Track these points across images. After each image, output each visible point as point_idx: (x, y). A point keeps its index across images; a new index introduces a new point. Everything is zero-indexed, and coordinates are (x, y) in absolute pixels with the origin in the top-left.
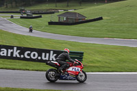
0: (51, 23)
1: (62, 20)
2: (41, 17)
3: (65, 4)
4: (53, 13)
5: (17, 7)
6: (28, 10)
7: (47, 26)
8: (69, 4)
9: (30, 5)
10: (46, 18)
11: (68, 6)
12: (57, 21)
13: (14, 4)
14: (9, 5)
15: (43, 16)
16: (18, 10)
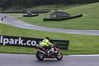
0: (45, 20)
1: (53, 17)
2: (38, 15)
3: (55, 6)
4: (47, 12)
5: (20, 8)
6: (29, 11)
7: (42, 22)
8: (58, 6)
9: (30, 7)
10: (42, 16)
11: (57, 7)
12: (50, 18)
13: (18, 6)
14: (15, 7)
15: (39, 14)
16: (22, 11)
